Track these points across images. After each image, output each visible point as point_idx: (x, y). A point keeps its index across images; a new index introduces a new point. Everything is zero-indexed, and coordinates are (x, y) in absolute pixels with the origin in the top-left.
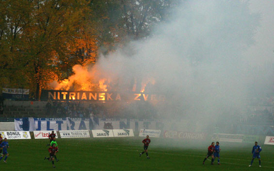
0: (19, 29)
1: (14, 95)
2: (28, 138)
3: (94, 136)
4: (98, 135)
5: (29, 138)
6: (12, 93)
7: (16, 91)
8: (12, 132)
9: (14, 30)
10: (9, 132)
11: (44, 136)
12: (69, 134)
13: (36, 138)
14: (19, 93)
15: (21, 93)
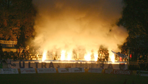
0: (10, 2)
1: (7, 45)
2: (16, 73)
3: (59, 72)
4: (61, 71)
5: (18, 73)
6: (6, 44)
7: (9, 42)
8: (6, 69)
9: (7, 3)
10: (5, 69)
11: (27, 72)
12: (43, 71)
13: (22, 73)
14: (11, 44)
15: (12, 44)
